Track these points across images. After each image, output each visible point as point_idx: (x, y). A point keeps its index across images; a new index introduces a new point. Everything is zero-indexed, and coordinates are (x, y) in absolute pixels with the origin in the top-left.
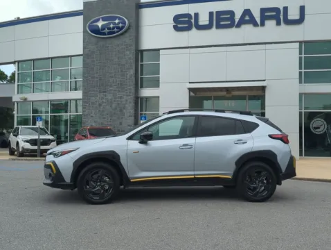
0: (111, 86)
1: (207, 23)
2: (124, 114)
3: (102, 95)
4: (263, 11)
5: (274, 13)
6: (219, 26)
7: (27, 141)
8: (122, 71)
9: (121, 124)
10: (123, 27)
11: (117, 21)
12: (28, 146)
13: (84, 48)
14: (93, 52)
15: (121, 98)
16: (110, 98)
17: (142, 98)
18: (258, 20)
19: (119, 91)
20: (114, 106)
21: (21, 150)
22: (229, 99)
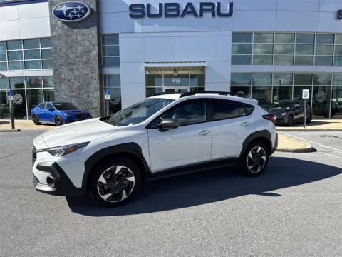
0: (77, 64)
1: (158, 13)
3: (70, 72)
4: (202, 4)
5: (210, 7)
6: (167, 16)
9: (88, 96)
11: (79, 7)
13: (52, 31)
14: (59, 35)
15: (87, 74)
16: (77, 75)
17: (105, 76)
19: (85, 69)
20: (81, 81)
22: (175, 77)
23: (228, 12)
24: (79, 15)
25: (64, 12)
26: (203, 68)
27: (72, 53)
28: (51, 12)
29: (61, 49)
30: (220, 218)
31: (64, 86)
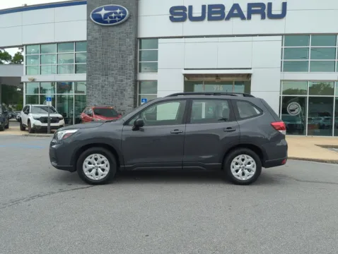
0: (112, 70)
1: (200, 15)
2: (124, 96)
3: (104, 78)
4: (250, 5)
5: (259, 8)
7: (38, 119)
8: (122, 57)
9: (121, 104)
10: (124, 17)
11: (118, 11)
12: (39, 123)
13: (88, 35)
14: (96, 39)
15: (122, 81)
16: (111, 81)
17: (140, 82)
18: (245, 14)
19: (120, 75)
20: (115, 88)
21: (32, 127)
22: (217, 84)
23: (280, 13)
24: (117, 19)
25: (103, 16)
26: (249, 76)
28: (88, 15)
29: (96, 53)
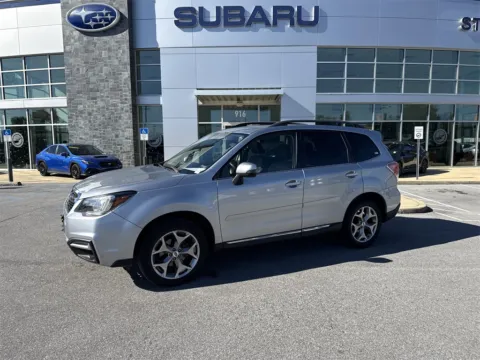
0: (101, 91)
1: (215, 19)
3: (91, 102)
4: (276, 9)
5: (288, 13)
6: (228, 24)
9: (117, 136)
11: (104, 12)
13: (65, 44)
14: (76, 50)
15: (115, 105)
16: (101, 106)
17: (140, 108)
19: (112, 98)
20: (107, 115)
22: (239, 109)
24: (103, 22)
25: (83, 19)
26: (277, 97)
27: (94, 74)
28: (63, 17)
29: (78, 69)
30: (300, 302)
31: (82, 122)
